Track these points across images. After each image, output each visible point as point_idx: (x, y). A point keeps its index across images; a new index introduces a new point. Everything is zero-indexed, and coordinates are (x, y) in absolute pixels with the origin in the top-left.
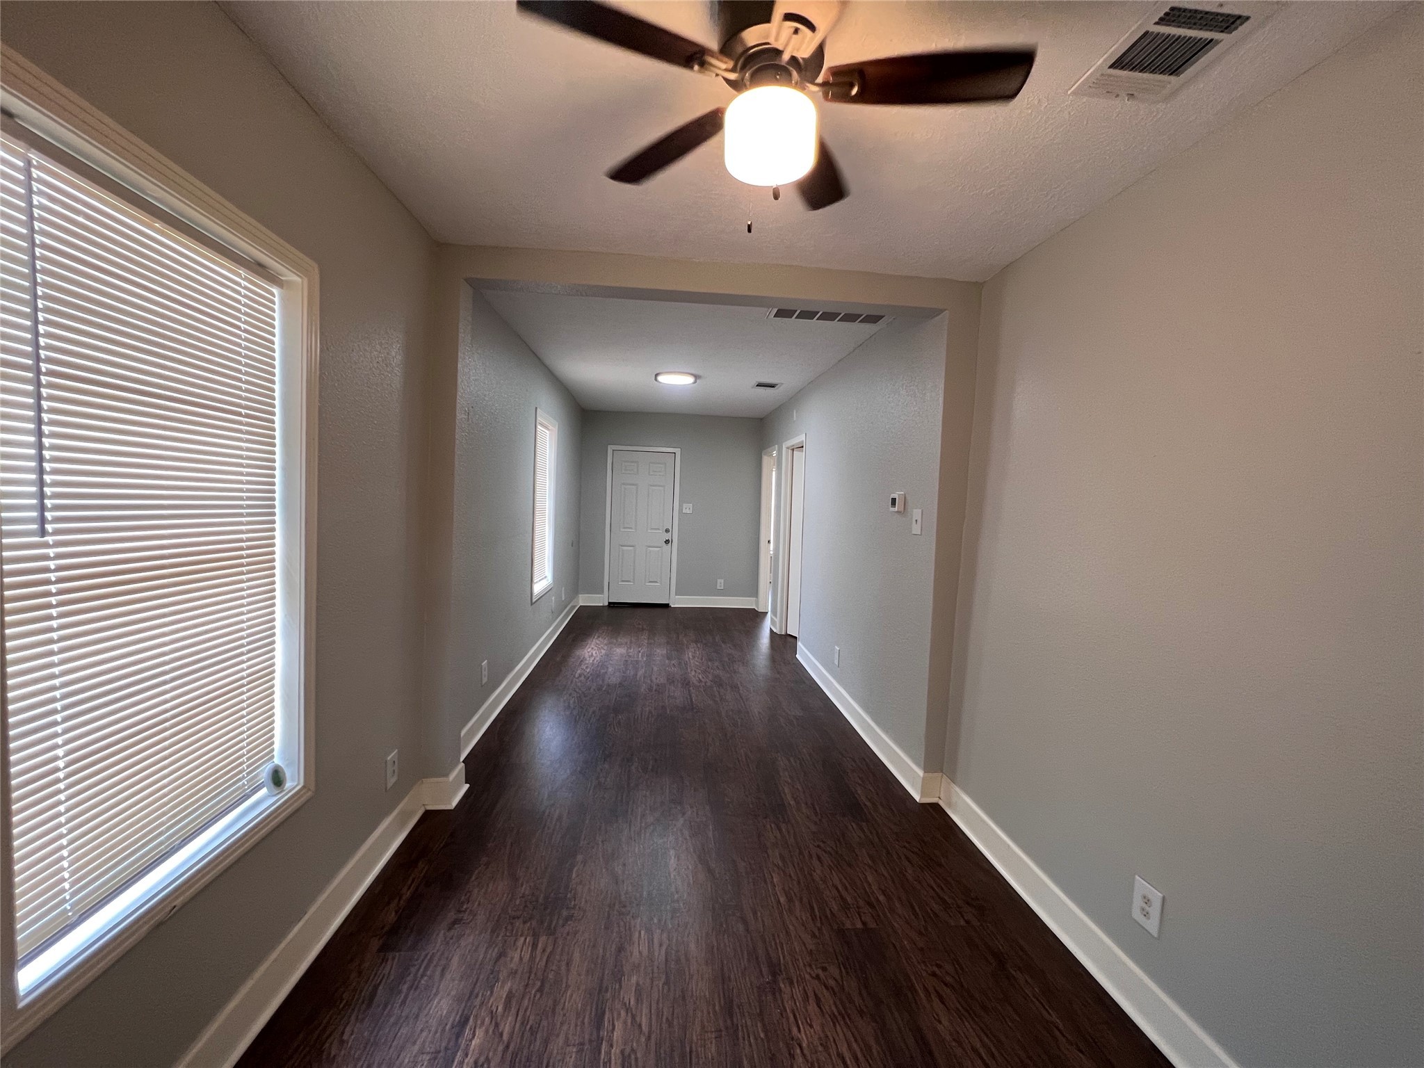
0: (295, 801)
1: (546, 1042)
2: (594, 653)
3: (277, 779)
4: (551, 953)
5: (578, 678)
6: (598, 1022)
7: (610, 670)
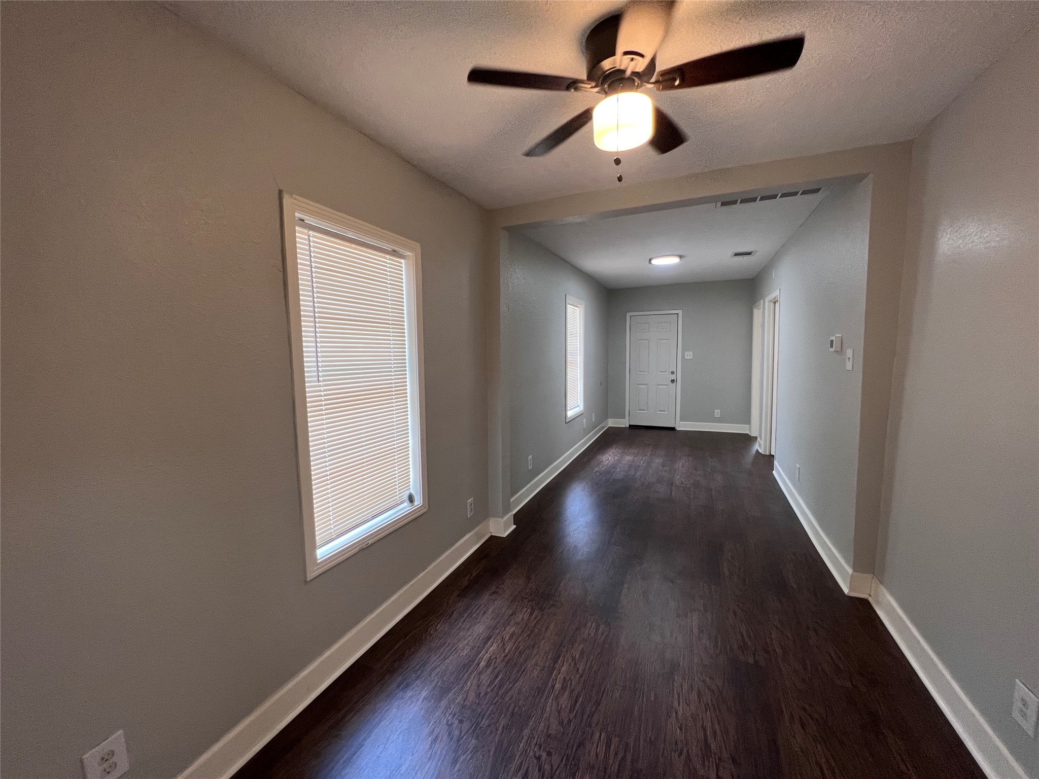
0: (418, 512)
1: (526, 660)
2: (610, 458)
3: (411, 499)
4: (539, 620)
5: (595, 473)
6: (555, 661)
7: (618, 470)
